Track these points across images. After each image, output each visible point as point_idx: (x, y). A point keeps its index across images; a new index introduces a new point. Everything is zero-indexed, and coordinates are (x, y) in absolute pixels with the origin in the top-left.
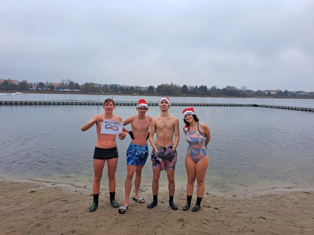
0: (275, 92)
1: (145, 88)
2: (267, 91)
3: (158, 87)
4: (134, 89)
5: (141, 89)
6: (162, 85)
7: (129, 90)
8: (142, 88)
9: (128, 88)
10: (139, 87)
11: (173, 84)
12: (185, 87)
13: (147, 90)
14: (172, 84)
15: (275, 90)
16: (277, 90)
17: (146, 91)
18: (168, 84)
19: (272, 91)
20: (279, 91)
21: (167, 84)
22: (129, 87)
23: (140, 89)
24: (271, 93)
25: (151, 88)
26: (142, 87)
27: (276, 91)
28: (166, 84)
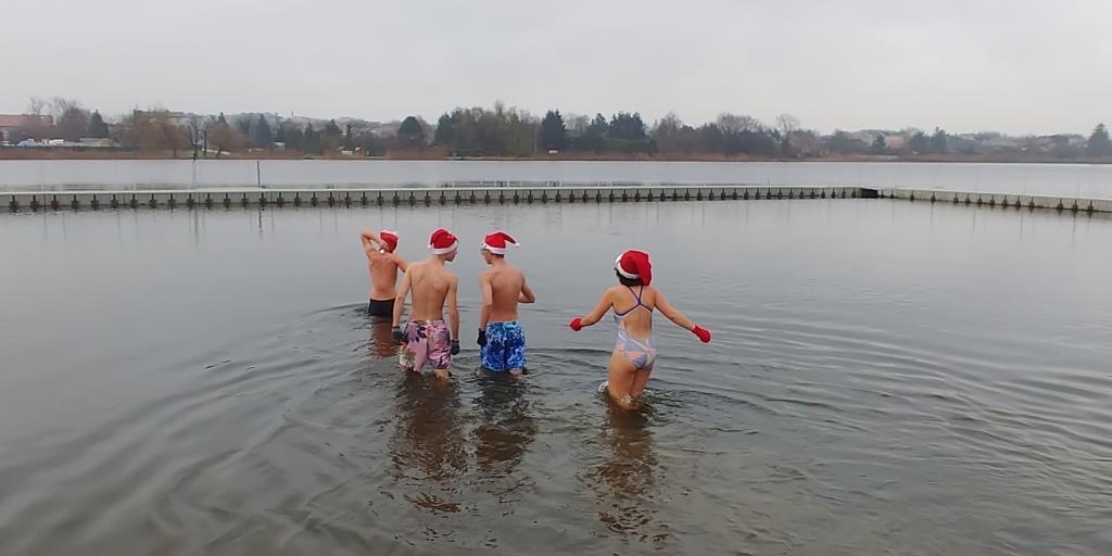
0: (898, 140)
1: (385, 125)
2: (871, 132)
3: (440, 121)
4: (341, 132)
5: (367, 132)
6: (458, 116)
7: (318, 134)
8: (376, 125)
9: (316, 129)
10: (361, 124)
11: (506, 109)
12: (554, 119)
13: (395, 134)
14: (500, 109)
15: (898, 130)
16: (905, 128)
17: (393, 137)
18: (485, 109)
19: (887, 134)
20: (913, 134)
21: (480, 110)
22: (318, 123)
23: (365, 130)
24: (887, 140)
25: (412, 126)
26: (374, 123)
27: (902, 133)
28: (474, 109)
